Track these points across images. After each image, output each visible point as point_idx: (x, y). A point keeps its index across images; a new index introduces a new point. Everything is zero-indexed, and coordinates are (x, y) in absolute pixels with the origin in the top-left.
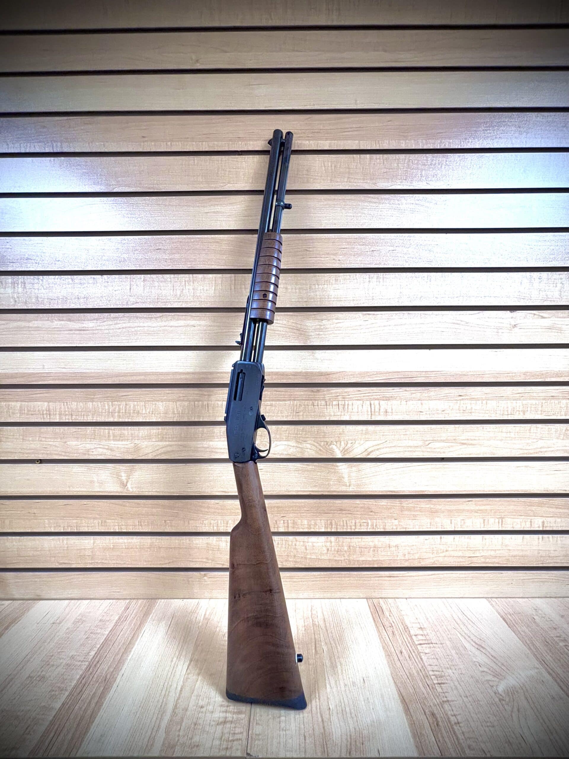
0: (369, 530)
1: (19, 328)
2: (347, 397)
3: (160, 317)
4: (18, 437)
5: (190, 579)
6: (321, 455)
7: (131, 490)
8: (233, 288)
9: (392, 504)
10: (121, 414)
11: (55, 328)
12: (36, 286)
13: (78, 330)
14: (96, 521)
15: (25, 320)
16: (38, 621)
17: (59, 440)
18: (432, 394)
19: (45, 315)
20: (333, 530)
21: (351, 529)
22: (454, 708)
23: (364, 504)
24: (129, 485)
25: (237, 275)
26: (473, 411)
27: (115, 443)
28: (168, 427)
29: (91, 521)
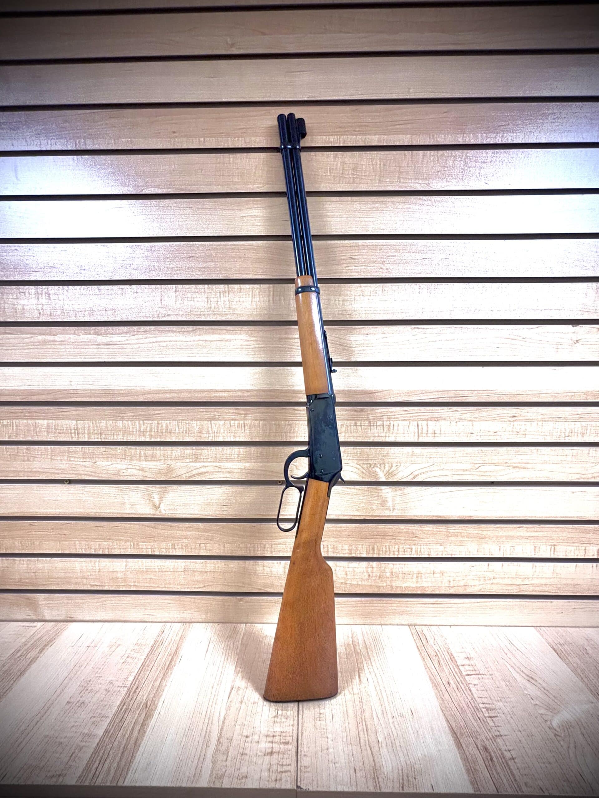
0: (412, 556)
1: (44, 342)
2: (392, 417)
3: (194, 330)
4: (46, 456)
5: (225, 604)
6: (363, 477)
7: (163, 512)
8: (271, 299)
9: (438, 530)
10: (153, 433)
11: (81, 342)
12: (61, 297)
13: (106, 344)
14: (128, 543)
15: (50, 334)
16: (73, 645)
17: (88, 460)
18: (484, 414)
19: (71, 328)
20: (375, 556)
21: (394, 554)
22: (508, 744)
23: (408, 529)
24: (162, 507)
25: (275, 285)
26: (527, 433)
27: (147, 463)
28: (202, 447)
29: (123, 543)
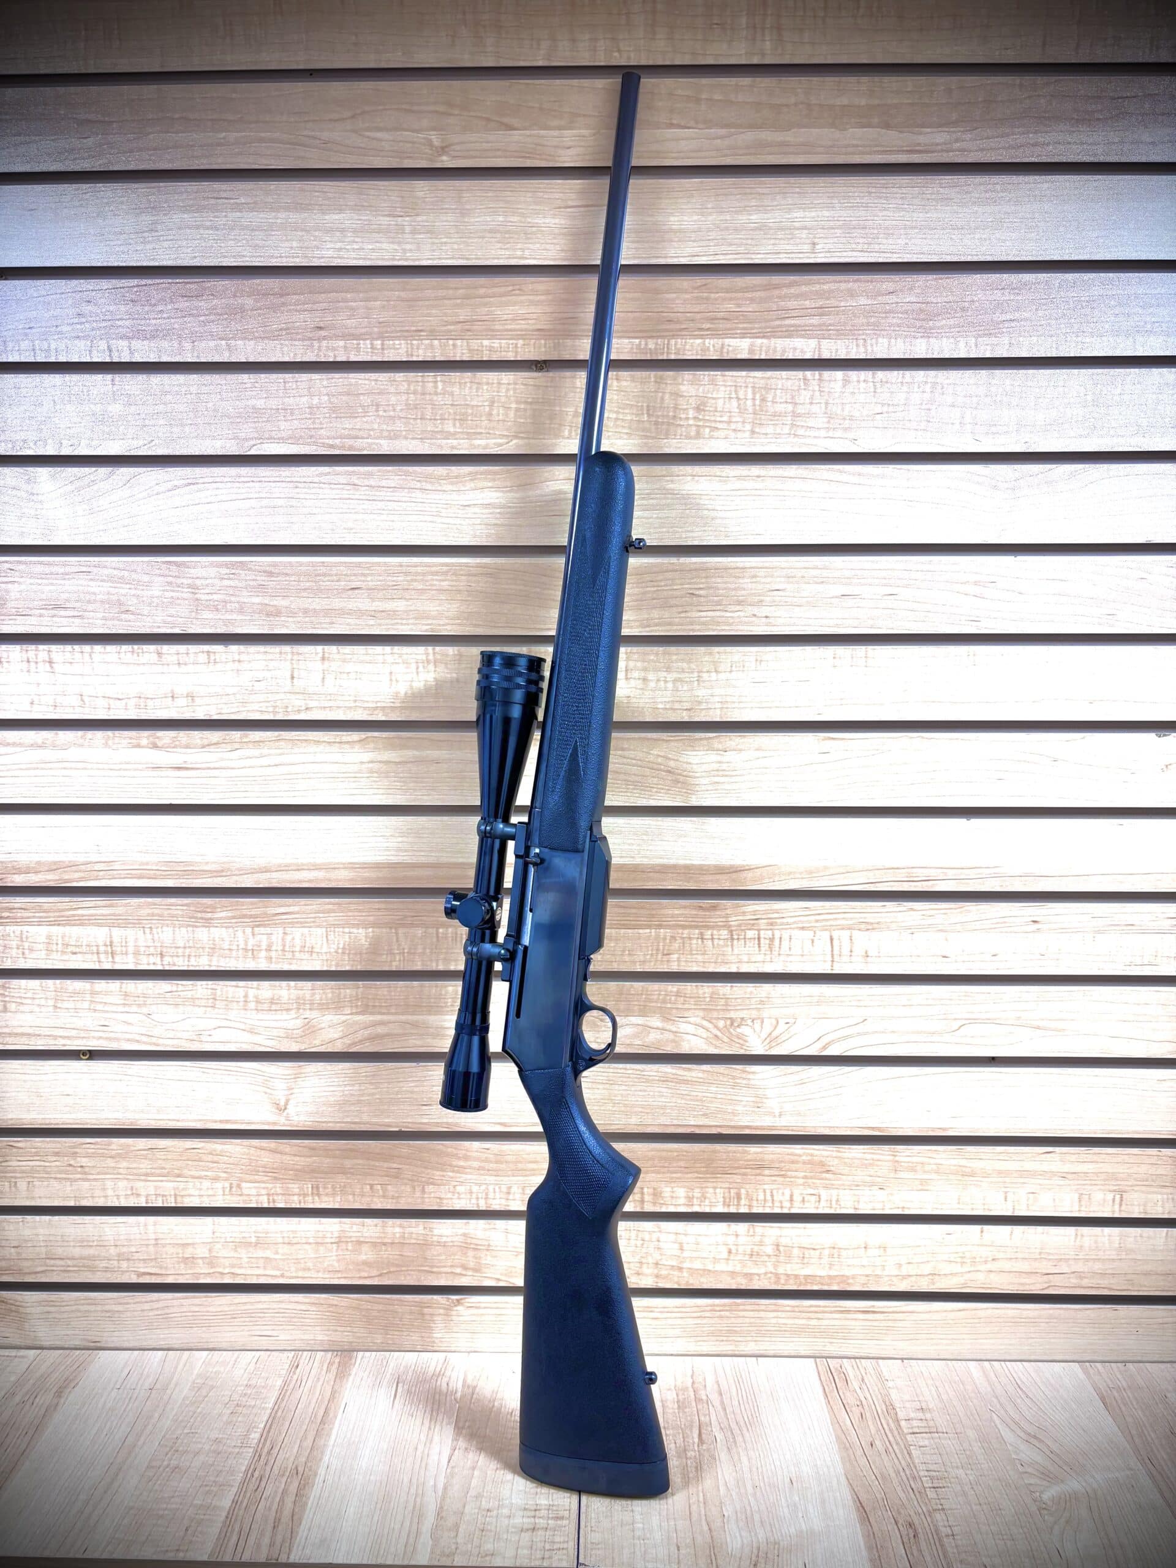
0: (821, 1211)
1: (42, 764)
4: (43, 1002)
5: (426, 1310)
6: (716, 1047)
7: (296, 1118)
9: (874, 1156)
11: (122, 763)
12: (77, 669)
13: (175, 768)
14: (219, 1185)
15: (55, 745)
16: (117, 1386)
17: (134, 1009)
18: (971, 916)
20: (743, 1210)
23: (812, 1155)
24: (291, 1110)
26: (1060, 956)
27: (261, 1016)
28: (378, 983)
29: (206, 1184)
